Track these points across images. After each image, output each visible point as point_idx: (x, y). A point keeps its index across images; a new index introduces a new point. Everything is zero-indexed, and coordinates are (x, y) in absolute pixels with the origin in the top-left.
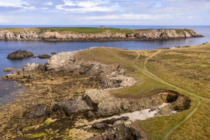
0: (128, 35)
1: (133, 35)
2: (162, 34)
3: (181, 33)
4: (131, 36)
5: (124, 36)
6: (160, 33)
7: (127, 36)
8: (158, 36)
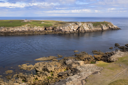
0: (47, 29)
1: (51, 28)
2: (79, 28)
3: (99, 26)
4: (49, 30)
5: (42, 29)
6: (77, 27)
7: (45, 29)
8: (75, 30)
